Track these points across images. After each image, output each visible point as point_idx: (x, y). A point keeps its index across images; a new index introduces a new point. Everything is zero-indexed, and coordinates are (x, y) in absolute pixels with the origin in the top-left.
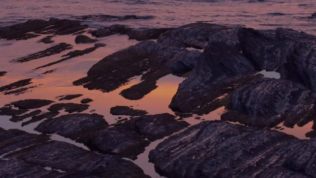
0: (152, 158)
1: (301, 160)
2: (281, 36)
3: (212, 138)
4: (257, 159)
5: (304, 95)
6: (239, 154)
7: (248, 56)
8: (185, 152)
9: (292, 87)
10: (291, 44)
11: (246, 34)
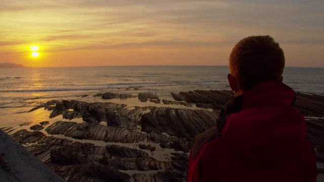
0: (46, 130)
1: (80, 127)
2: (73, 101)
3: (60, 125)
4: (71, 128)
5: (79, 114)
6: (66, 128)
7: (65, 106)
8: (54, 129)
9: (76, 113)
10: (75, 104)
11: (65, 102)
